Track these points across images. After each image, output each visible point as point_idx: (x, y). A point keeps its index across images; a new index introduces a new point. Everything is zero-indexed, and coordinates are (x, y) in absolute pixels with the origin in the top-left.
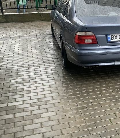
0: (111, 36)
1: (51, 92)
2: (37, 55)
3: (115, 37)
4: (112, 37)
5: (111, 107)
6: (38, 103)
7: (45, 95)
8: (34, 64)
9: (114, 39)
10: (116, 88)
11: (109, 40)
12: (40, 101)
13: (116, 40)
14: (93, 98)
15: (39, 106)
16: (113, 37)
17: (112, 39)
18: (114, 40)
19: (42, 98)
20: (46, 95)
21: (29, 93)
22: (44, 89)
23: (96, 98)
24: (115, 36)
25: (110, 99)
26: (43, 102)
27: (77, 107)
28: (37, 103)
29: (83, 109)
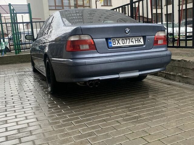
0: (113, 40)
1: (37, 119)
2: (16, 87)
3: (117, 42)
4: (113, 42)
5: (131, 129)
6: (19, 135)
7: (28, 123)
8: (12, 94)
9: (117, 43)
10: (126, 108)
11: (110, 45)
12: (21, 131)
13: (119, 45)
14: (100, 121)
15: (20, 139)
16: (115, 42)
17: (114, 44)
18: (116, 45)
19: (24, 128)
20: (30, 124)
21: (5, 124)
22: (26, 117)
23: (104, 120)
24: (117, 40)
25: (124, 120)
26: (26, 133)
27: (79, 134)
28: (17, 135)
29: (91, 136)
